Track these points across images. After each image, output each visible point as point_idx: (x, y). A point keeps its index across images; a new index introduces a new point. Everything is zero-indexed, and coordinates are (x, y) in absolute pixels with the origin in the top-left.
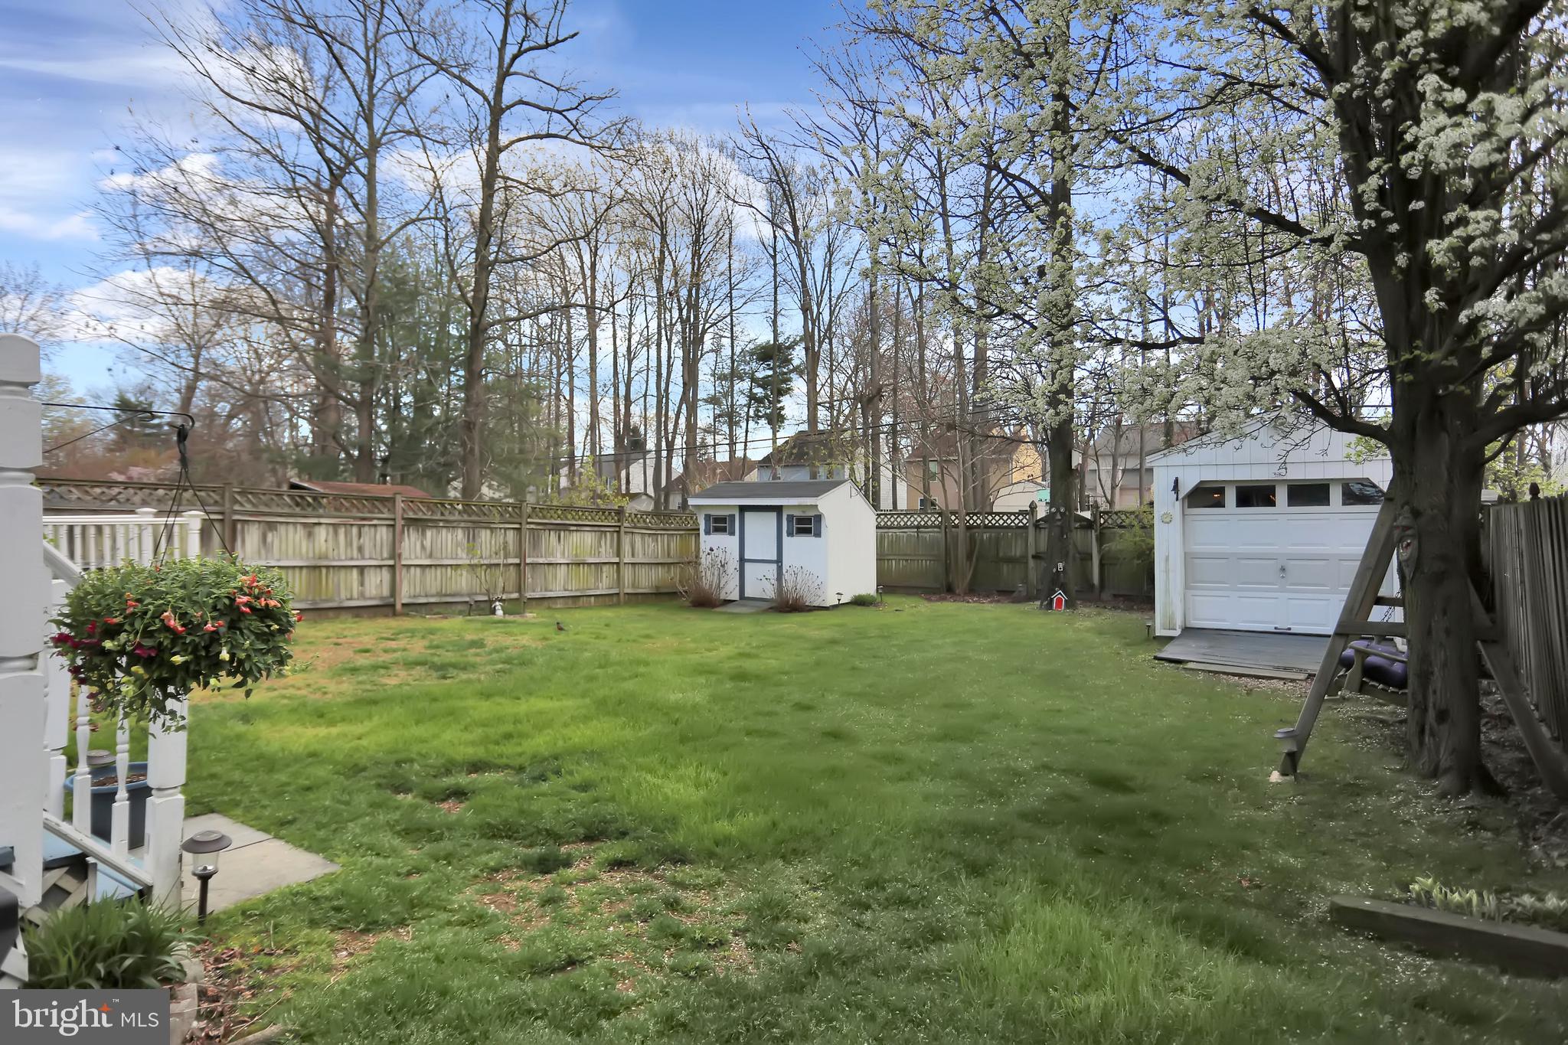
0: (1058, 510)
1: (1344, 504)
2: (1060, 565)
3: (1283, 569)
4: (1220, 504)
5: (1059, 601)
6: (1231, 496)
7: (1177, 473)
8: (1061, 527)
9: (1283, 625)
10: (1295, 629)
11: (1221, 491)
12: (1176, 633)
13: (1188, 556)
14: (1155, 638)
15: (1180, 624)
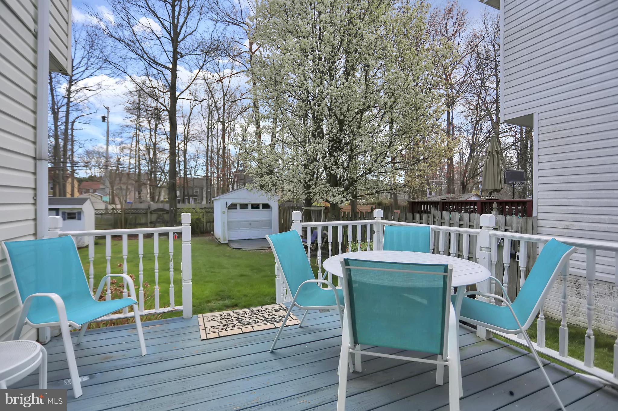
0: (173, 209)
1: (263, 208)
3: (250, 224)
6: (238, 206)
7: (226, 200)
8: (175, 214)
9: (250, 237)
10: (253, 238)
11: (236, 205)
12: (227, 242)
13: (228, 222)
14: (221, 244)
15: (227, 239)
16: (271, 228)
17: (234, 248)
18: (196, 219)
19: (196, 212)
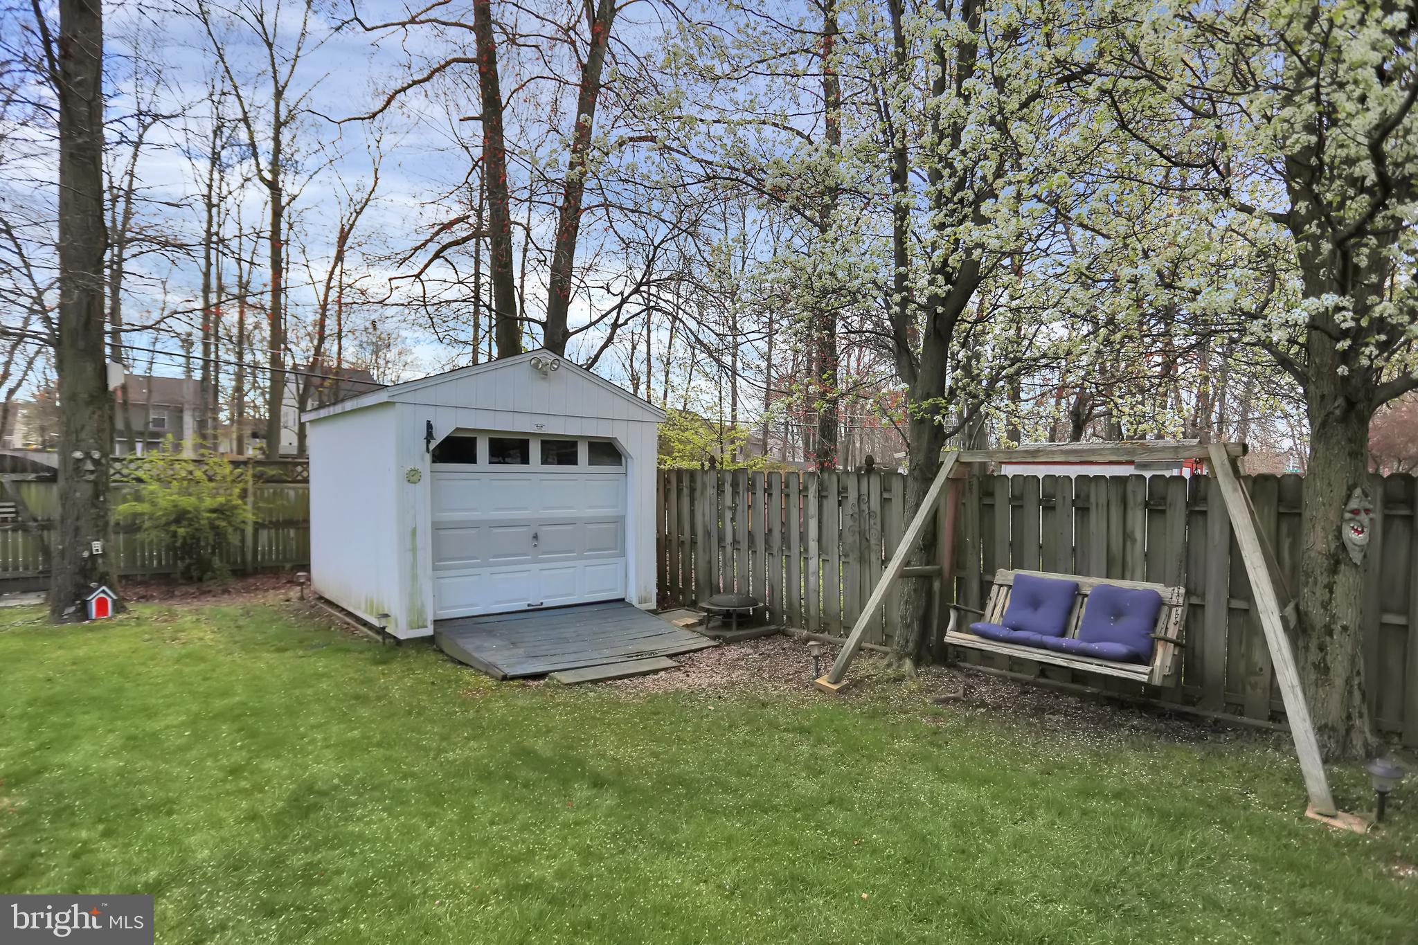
0: (88, 455)
1: (590, 463)
2: (97, 546)
3: (536, 537)
4: (471, 458)
5: (102, 604)
6: (483, 449)
7: (430, 415)
8: (95, 483)
9: (535, 601)
11: (472, 441)
12: (429, 631)
13: (437, 527)
14: (399, 642)
15: (430, 618)
16: (623, 554)
17: (511, 672)
18: (213, 511)
19: (210, 479)
